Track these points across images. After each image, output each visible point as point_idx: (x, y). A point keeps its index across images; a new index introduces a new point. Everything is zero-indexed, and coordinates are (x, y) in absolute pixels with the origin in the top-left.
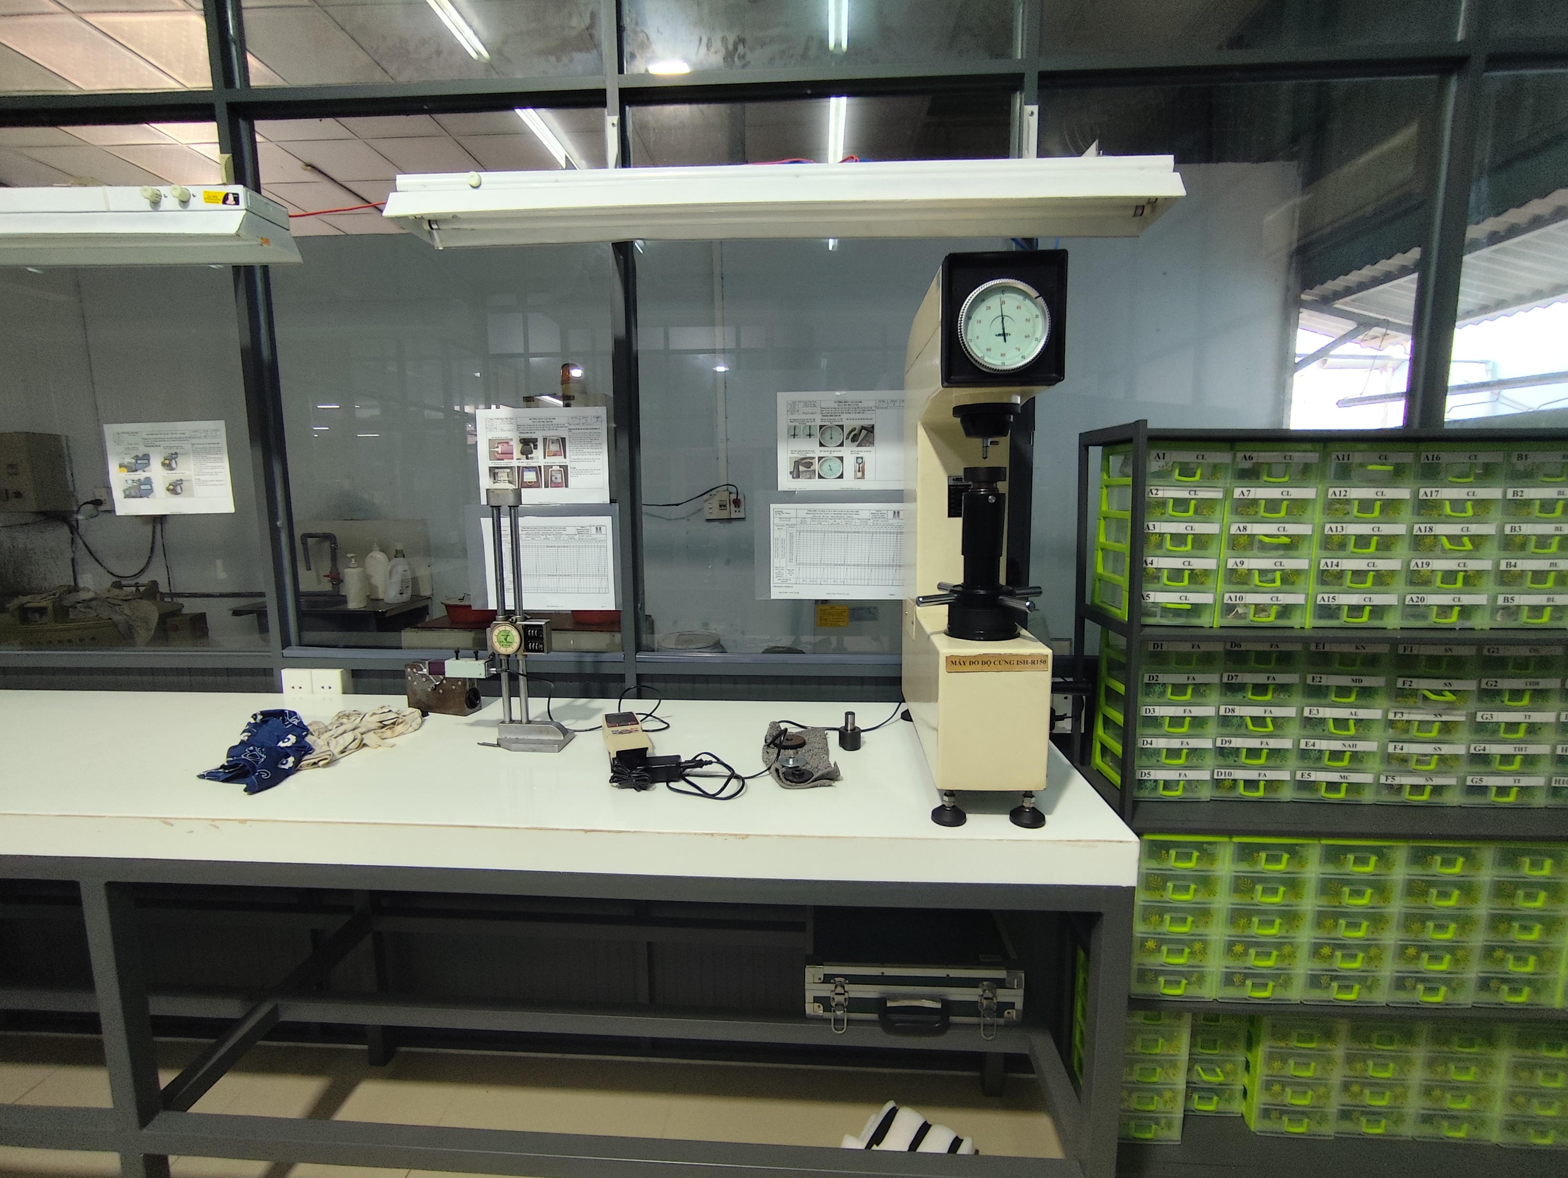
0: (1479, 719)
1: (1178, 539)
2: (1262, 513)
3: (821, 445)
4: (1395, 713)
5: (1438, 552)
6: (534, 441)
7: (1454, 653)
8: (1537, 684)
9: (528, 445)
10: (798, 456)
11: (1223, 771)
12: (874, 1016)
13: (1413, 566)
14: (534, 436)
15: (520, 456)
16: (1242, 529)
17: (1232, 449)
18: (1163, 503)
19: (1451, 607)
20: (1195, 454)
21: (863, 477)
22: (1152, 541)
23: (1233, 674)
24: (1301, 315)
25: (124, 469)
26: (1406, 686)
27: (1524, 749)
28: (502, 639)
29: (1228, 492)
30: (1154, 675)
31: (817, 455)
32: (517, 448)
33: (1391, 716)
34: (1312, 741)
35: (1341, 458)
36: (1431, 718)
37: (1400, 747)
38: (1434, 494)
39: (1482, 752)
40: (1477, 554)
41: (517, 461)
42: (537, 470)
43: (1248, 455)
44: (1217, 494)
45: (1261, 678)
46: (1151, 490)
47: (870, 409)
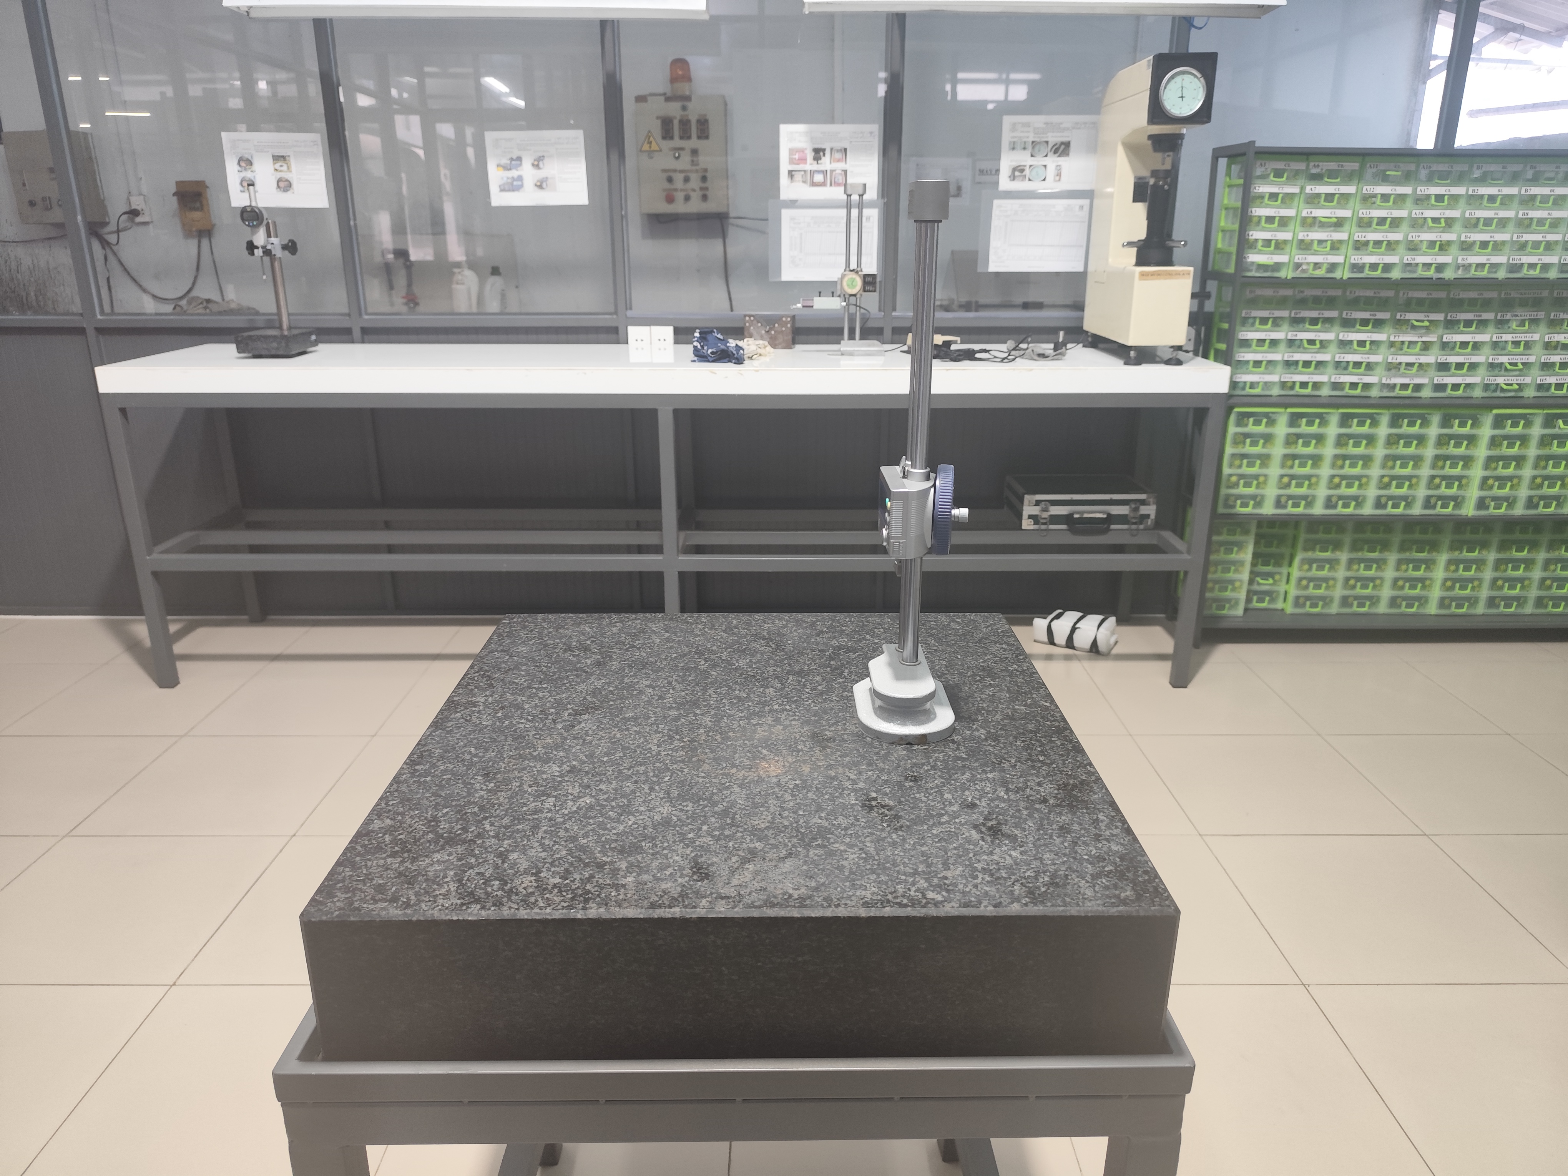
0: (1444, 340)
1: (1270, 219)
2: (1322, 203)
3: (1032, 156)
4: (1395, 336)
5: (1426, 228)
6: (824, 150)
7: (1433, 296)
8: (1481, 316)
9: (818, 153)
10: (1015, 164)
11: (1287, 376)
12: (1064, 527)
13: (1410, 238)
14: (823, 147)
15: (812, 161)
16: (1309, 213)
17: (1307, 159)
18: (1261, 197)
19: (1431, 264)
20: (1284, 163)
21: (1060, 180)
22: (1253, 221)
23: (1298, 311)
24: (1439, 16)
25: (501, 169)
26: (1402, 318)
27: (1469, 359)
28: (850, 283)
29: (1302, 189)
30: (1249, 312)
31: (1028, 163)
32: (810, 155)
33: (1392, 339)
34: (1343, 356)
36: (1415, 339)
37: (1396, 359)
38: (1426, 191)
39: (1445, 362)
40: (1449, 230)
41: (810, 165)
42: (824, 173)
43: (1316, 164)
44: (1296, 190)
45: (1314, 314)
46: (1255, 188)
47: (1068, 129)
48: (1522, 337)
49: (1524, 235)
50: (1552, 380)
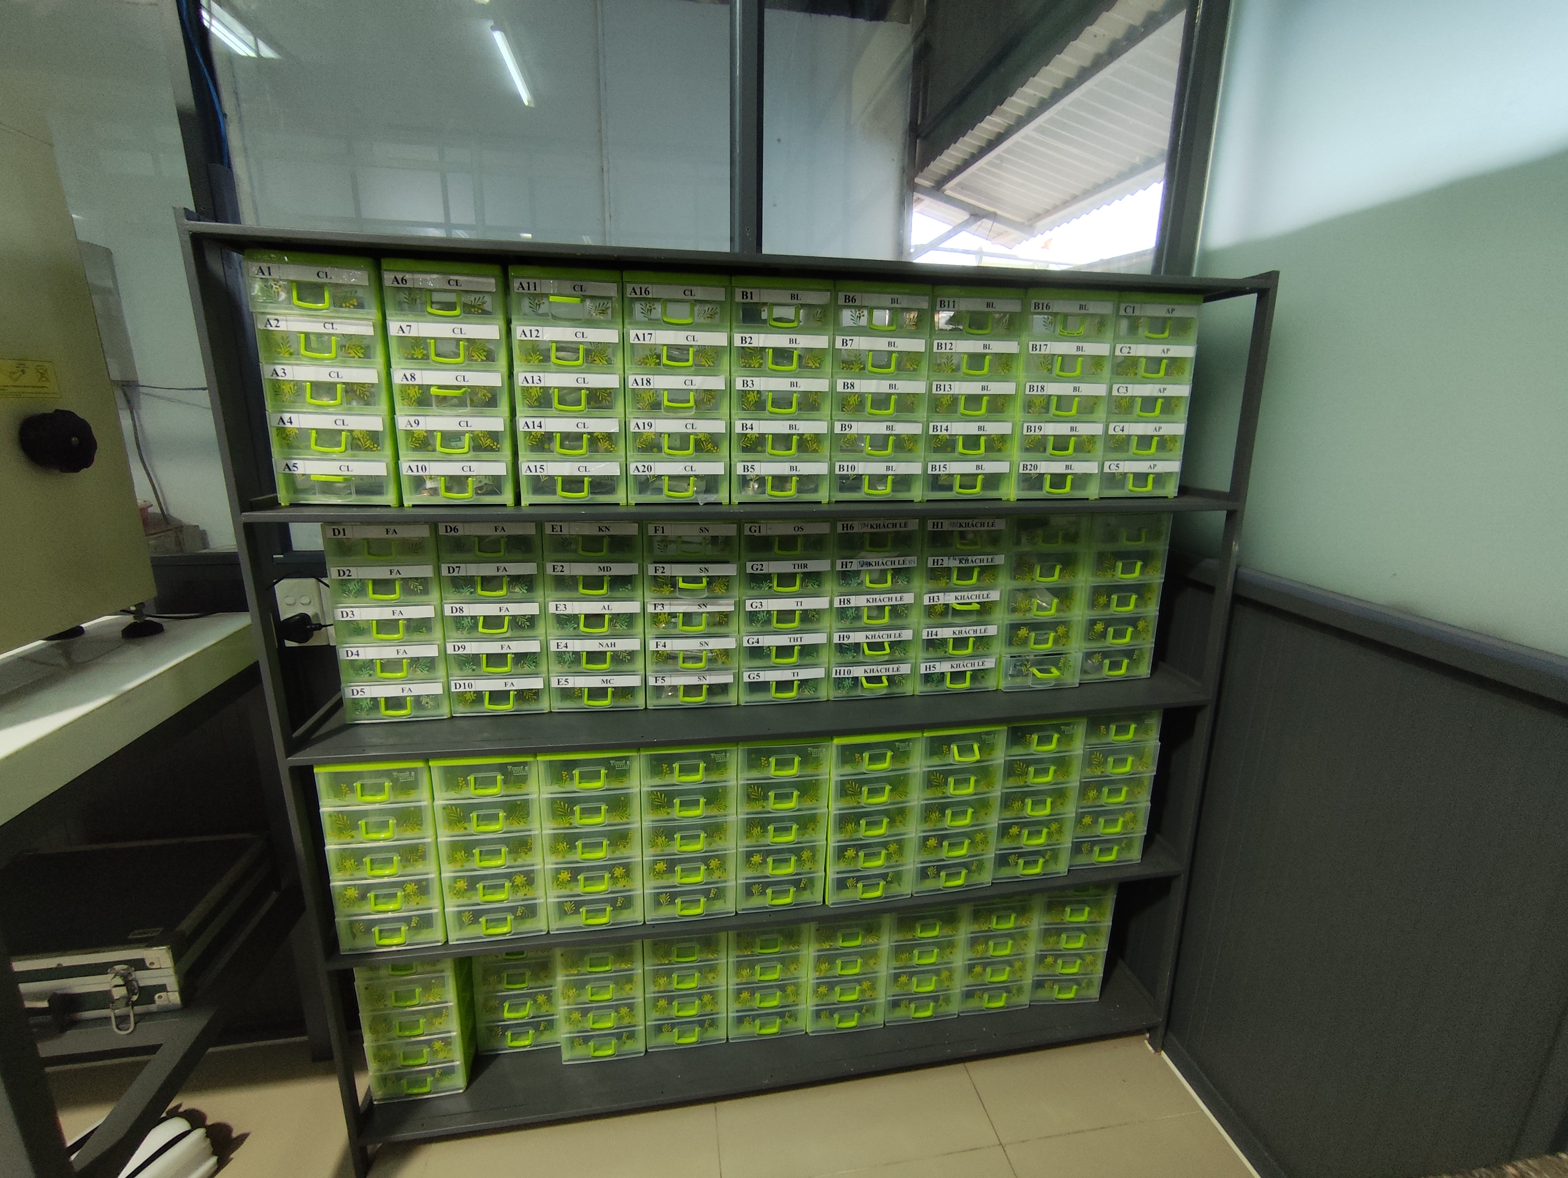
0: (749, 608)
2: (432, 356)
4: (655, 605)
8: (806, 566)
11: (462, 682)
16: (409, 377)
18: (290, 338)
20: (316, 270)
22: (286, 391)
23: (454, 566)
26: (659, 573)
27: (799, 640)
29: (380, 327)
30: (345, 569)
33: (651, 609)
34: (564, 642)
35: (525, 285)
36: (695, 609)
37: (662, 644)
38: (647, 337)
39: (755, 645)
40: (708, 413)
43: (399, 277)
46: (268, 320)
48: (885, 600)
49: (854, 424)
50: (945, 667)
